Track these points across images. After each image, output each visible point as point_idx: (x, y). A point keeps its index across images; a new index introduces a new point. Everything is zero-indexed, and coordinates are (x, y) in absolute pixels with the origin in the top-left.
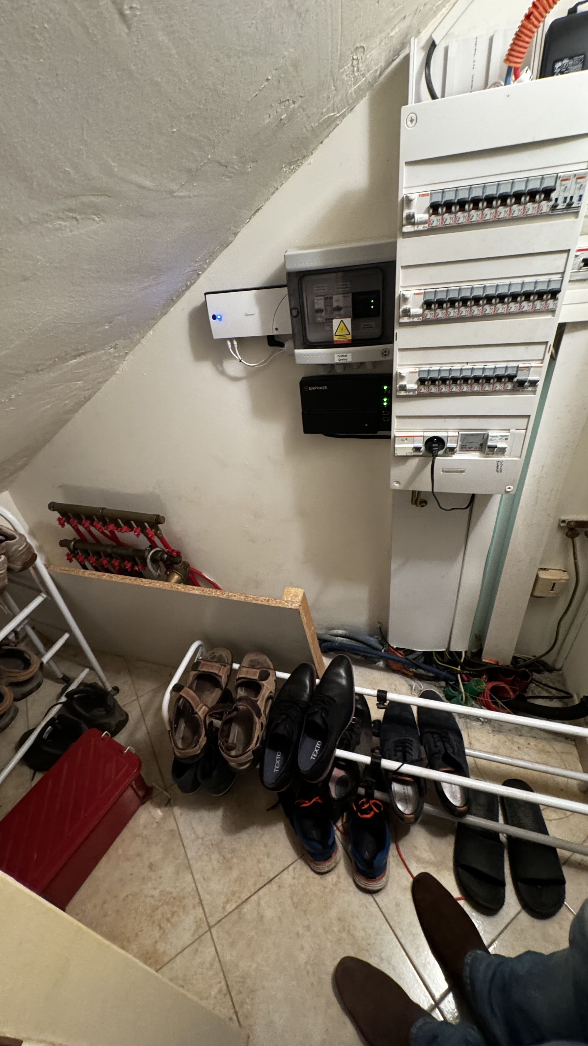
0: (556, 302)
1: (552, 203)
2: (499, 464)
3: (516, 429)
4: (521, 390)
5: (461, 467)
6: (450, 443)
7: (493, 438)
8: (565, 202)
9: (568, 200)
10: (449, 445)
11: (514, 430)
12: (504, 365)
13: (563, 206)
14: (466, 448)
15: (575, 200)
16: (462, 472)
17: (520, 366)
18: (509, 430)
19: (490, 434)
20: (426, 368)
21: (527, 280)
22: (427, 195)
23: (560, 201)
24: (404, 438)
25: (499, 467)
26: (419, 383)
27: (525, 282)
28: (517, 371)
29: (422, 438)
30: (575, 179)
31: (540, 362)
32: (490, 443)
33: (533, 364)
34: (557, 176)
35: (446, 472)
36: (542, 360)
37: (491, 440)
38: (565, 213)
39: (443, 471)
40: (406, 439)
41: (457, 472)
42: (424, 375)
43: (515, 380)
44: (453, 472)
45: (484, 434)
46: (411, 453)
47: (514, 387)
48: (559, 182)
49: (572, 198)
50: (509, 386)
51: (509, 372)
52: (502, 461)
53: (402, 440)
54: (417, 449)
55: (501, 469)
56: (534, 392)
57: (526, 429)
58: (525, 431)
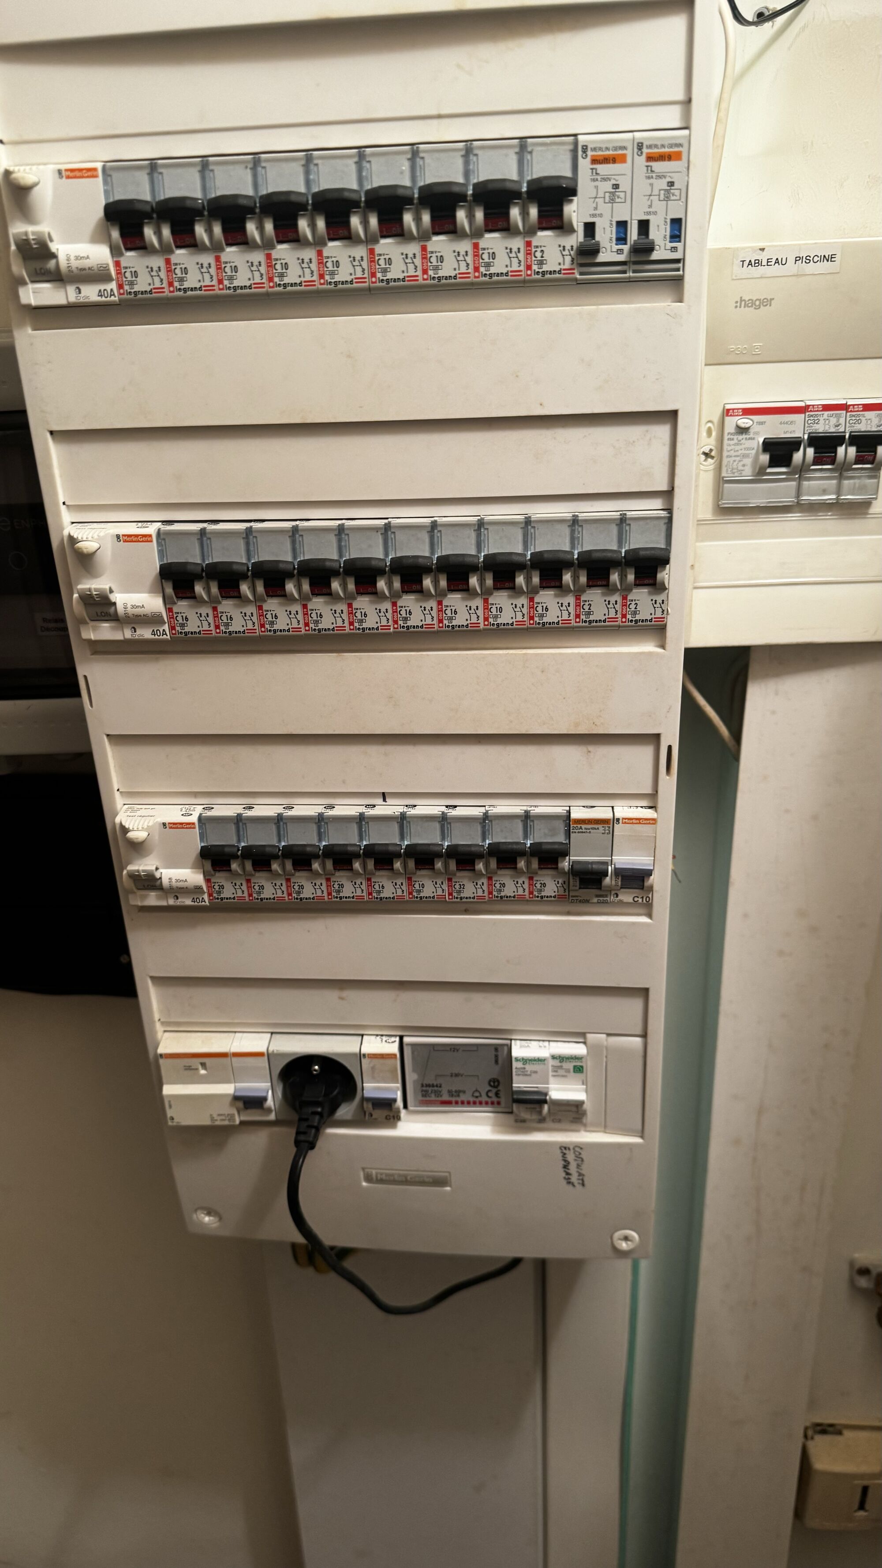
0: (659, 599)
1: (578, 237)
2: (571, 1157)
3: (609, 1035)
4: (595, 900)
5: (437, 1168)
6: (374, 1079)
7: (529, 1068)
8: (621, 239)
9: (633, 234)
10: (371, 1088)
11: (604, 1036)
12: (515, 807)
13: (620, 252)
14: (438, 1094)
15: (659, 233)
16: (440, 1182)
17: (576, 814)
18: (583, 1035)
19: (518, 1050)
20: (226, 809)
21: (540, 511)
22: (90, 173)
23: (605, 235)
24: (196, 1062)
25: (573, 1168)
26: (208, 865)
27: (534, 518)
28: (568, 834)
29: (264, 1062)
30: (641, 161)
31: (645, 803)
32: (519, 1084)
33: (623, 810)
34: (576, 143)
35: (381, 1181)
36: (652, 799)
37: (523, 1073)
38: (630, 281)
39: (368, 1178)
40: (203, 1065)
41: (422, 1183)
42: (226, 838)
43: (565, 864)
44: (406, 1181)
45: (496, 1048)
46: (231, 1117)
47: (566, 887)
48: (584, 164)
49: (644, 226)
50: (551, 886)
51: (540, 836)
52: (578, 1149)
53: (188, 1068)
54: (253, 1103)
55: (580, 1174)
56: (648, 908)
57: (644, 1036)
58: (638, 1040)
